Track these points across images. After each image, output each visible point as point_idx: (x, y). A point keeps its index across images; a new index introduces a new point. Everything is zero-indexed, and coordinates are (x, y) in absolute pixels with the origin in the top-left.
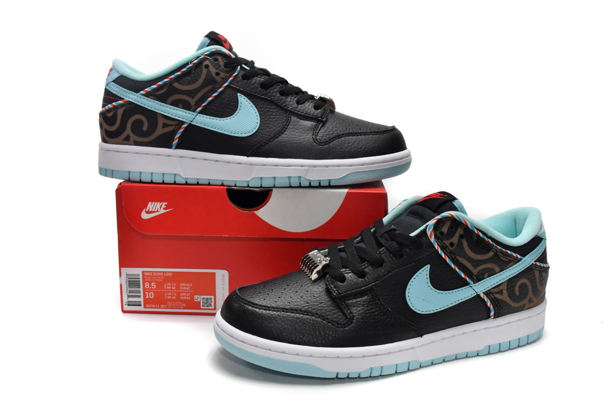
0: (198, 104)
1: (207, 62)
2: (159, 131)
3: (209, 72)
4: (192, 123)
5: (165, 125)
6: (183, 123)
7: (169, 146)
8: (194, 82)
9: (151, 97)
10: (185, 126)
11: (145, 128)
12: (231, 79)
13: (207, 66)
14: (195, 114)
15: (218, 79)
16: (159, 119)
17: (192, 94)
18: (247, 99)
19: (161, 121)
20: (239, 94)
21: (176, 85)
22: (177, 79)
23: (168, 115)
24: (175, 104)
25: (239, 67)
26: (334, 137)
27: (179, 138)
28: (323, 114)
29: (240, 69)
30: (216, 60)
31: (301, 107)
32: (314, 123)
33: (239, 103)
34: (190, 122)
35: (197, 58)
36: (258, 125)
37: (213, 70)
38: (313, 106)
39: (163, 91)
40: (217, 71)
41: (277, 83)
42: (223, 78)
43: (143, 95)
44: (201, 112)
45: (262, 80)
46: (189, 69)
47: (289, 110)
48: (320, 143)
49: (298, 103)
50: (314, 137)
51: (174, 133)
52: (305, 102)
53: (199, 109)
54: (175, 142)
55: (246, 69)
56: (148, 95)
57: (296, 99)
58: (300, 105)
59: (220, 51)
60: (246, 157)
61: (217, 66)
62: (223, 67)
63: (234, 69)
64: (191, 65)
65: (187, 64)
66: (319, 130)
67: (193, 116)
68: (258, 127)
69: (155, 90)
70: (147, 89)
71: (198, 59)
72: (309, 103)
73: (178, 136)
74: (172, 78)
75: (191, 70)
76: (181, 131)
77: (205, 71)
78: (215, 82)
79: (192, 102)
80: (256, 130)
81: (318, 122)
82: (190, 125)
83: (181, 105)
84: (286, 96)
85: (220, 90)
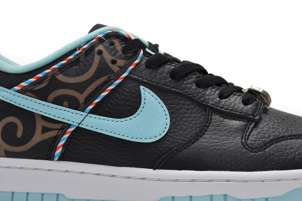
0: (88, 101)
1: (100, 47)
2: (38, 137)
3: (102, 59)
4: (80, 126)
5: (45, 130)
6: (69, 126)
7: (50, 157)
8: (83, 72)
9: (28, 93)
10: (71, 129)
11: (19, 134)
12: (131, 67)
13: (100, 53)
14: (84, 114)
15: (115, 68)
16: (37, 121)
17: (80, 87)
18: (153, 94)
19: (40, 124)
20: (142, 87)
21: (60, 77)
22: (62, 70)
23: (49, 116)
24: (58, 101)
25: (142, 52)
26: (272, 141)
27: (64, 146)
28: (256, 110)
29: (143, 54)
30: (112, 44)
31: (226, 101)
32: (244, 123)
33: (143, 99)
34: (77, 125)
35: (88, 42)
36: (168, 127)
37: (108, 57)
38: (241, 100)
39: (43, 85)
40: (113, 58)
41: (193, 71)
42: (121, 67)
43: (17, 91)
44: (92, 112)
45: (172, 67)
46: (77, 57)
47: (209, 107)
48: (252, 149)
49: (222, 96)
50: (243, 141)
51: (57, 139)
52: (230, 95)
53: (91, 107)
54: (58, 152)
55: (151, 55)
56: (23, 91)
57: (217, 92)
58: (224, 100)
59: (117, 33)
60: (152, 170)
61: (114, 52)
62: (121, 52)
63: (136, 54)
64: (78, 52)
65: (75, 50)
66: (251, 132)
67: (82, 117)
68: (167, 129)
69: (32, 84)
70: (24, 84)
71: (89, 44)
72: (236, 96)
73: (62, 143)
74: (55, 69)
75: (80, 57)
76: (66, 136)
77: (97, 59)
78: (112, 71)
79: (81, 98)
80: (165, 133)
81: (248, 121)
82: (78, 129)
83: (66, 103)
84: (205, 88)
85: (118, 82)
